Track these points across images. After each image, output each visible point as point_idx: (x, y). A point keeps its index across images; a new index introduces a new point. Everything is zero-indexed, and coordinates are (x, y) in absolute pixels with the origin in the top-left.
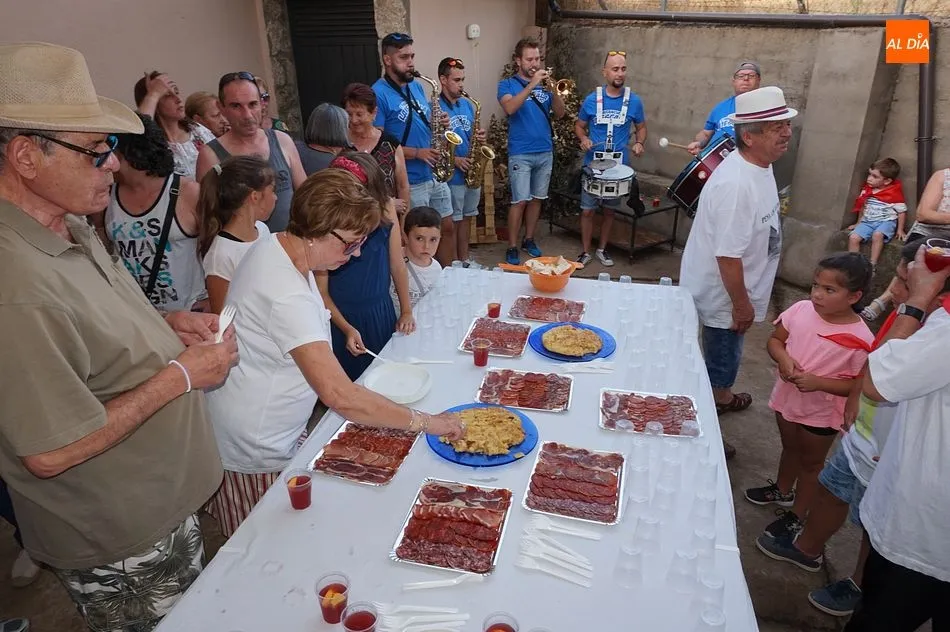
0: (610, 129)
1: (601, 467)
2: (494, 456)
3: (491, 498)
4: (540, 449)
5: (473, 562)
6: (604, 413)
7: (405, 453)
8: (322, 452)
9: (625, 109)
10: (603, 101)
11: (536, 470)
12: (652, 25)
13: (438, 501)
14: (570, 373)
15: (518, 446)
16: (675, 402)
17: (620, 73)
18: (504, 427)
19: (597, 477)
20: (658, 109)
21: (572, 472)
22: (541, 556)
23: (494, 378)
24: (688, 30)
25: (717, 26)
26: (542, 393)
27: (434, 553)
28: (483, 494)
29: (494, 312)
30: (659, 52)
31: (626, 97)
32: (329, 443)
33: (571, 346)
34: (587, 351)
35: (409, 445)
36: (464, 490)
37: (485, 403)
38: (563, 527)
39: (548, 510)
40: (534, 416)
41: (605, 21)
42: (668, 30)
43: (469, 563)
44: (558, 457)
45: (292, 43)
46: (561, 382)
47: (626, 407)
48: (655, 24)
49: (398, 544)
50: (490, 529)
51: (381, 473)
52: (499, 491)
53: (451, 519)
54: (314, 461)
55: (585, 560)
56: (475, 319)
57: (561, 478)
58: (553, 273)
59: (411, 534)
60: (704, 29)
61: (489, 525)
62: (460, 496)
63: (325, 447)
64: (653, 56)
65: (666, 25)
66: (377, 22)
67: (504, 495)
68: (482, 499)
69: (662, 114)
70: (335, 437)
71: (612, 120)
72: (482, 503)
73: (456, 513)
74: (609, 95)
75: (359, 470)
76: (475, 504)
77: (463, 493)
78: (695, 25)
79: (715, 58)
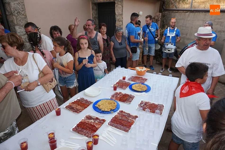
0: (171, 37)
1: (132, 118)
2: (106, 111)
3: (101, 121)
4: (118, 111)
5: (88, 135)
6: (139, 106)
7: (87, 107)
8: (69, 104)
9: (175, 32)
10: (169, 30)
11: (115, 116)
12: (187, 12)
13: (88, 119)
14: (135, 95)
15: (113, 110)
16: (159, 106)
17: (174, 24)
18: (112, 105)
19: (129, 121)
20: (187, 34)
21: (124, 118)
22: (105, 137)
23: (117, 94)
24: (196, 13)
25: (204, 12)
26: (126, 99)
27: (80, 131)
28: (99, 119)
29: (124, 78)
30: (188, 19)
31: (176, 29)
32: (71, 102)
33: (139, 88)
34: (142, 90)
35: (88, 105)
36: (95, 118)
37: (111, 99)
38: (114, 131)
39: (112, 126)
40: (121, 104)
41: (176, 11)
42: (191, 14)
43: (87, 135)
44: (122, 114)
45: (98, 15)
46: (132, 97)
47: (146, 105)
48: (188, 12)
49: (74, 127)
50: (97, 128)
51: (79, 111)
52: (103, 119)
53: (88, 124)
54: (66, 106)
55: (116, 140)
56: (119, 80)
57: (120, 119)
58: (141, 71)
59: (78, 125)
60: (201, 13)
61: (97, 127)
62: (94, 119)
63: (69, 103)
64: (187, 20)
65: (191, 12)
66: (115, 10)
67: (104, 121)
68: (98, 121)
69: (188, 35)
70: (73, 101)
71: (171, 35)
72: (98, 122)
73: (91, 123)
74: (171, 29)
75: (75, 109)
76: (96, 121)
77: (95, 119)
78: (199, 12)
79: (203, 20)
